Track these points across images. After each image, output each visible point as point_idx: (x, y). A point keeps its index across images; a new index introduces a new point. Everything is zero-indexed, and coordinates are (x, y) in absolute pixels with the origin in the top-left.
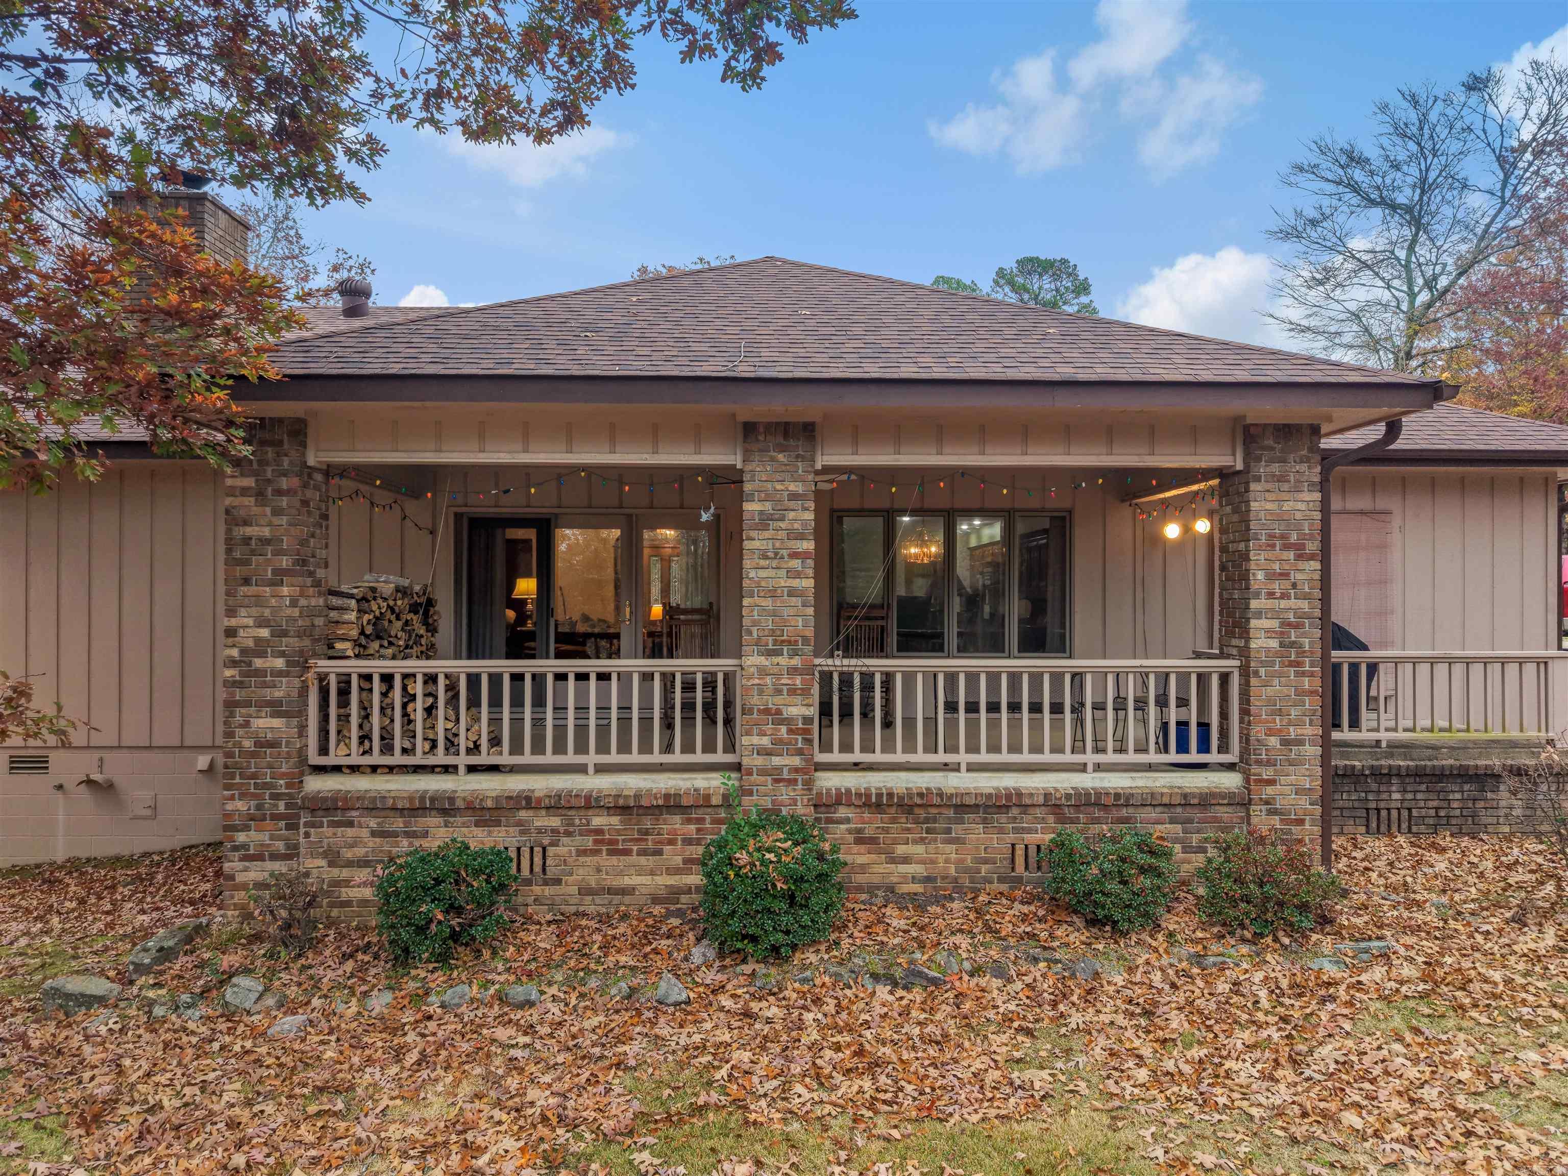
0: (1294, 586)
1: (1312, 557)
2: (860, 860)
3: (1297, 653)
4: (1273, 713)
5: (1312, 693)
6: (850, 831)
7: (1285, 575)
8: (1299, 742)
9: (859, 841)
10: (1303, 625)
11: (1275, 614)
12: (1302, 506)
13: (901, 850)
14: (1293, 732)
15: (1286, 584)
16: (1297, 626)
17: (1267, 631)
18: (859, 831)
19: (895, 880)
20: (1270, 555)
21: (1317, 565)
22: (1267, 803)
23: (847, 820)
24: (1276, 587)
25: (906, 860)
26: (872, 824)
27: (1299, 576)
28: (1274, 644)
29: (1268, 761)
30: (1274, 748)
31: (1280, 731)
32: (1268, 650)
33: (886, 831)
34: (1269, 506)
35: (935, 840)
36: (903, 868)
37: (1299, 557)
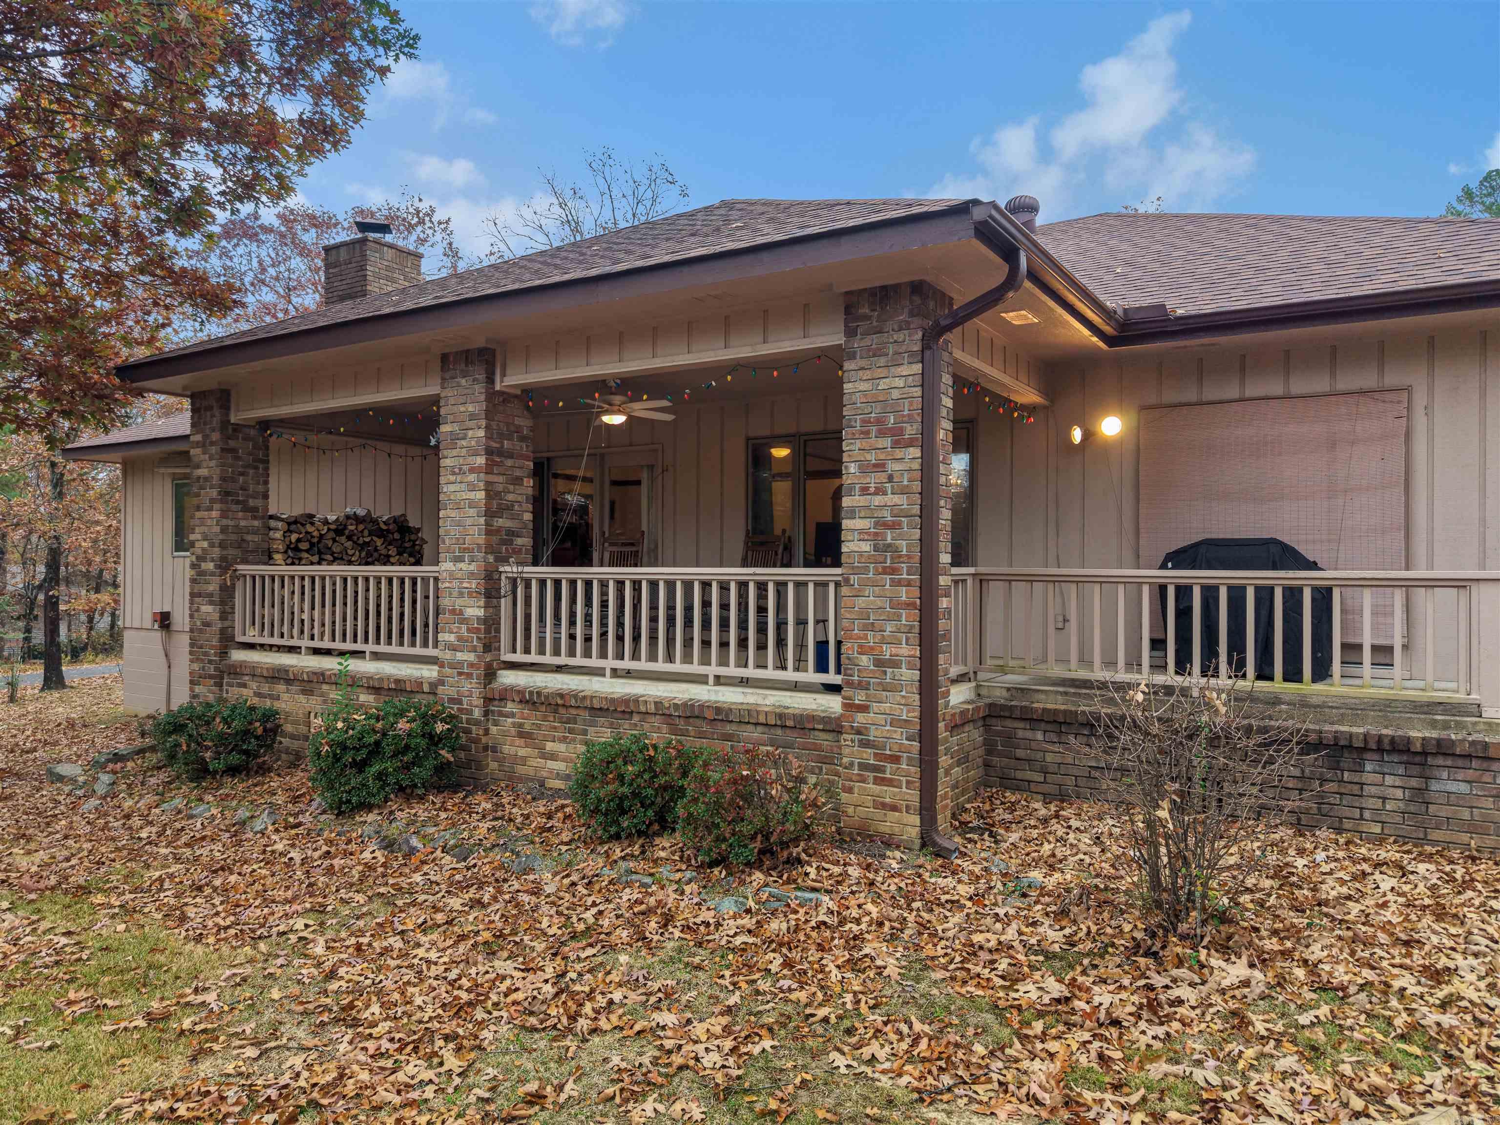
0: (890, 478)
1: (910, 444)
2: (522, 752)
3: (892, 558)
4: (865, 628)
5: (909, 605)
6: (514, 725)
7: (880, 466)
8: (896, 664)
9: (521, 735)
10: (900, 524)
11: (869, 511)
12: (900, 383)
13: (549, 746)
14: (888, 651)
15: (883, 477)
16: (893, 526)
17: (861, 531)
18: (521, 725)
19: (545, 774)
20: (865, 444)
21: (915, 452)
22: (859, 733)
23: (513, 715)
24: (873, 480)
25: (553, 757)
26: (530, 720)
27: (897, 466)
28: (866, 547)
29: (860, 682)
30: (866, 669)
31: (872, 648)
32: (861, 554)
33: (539, 727)
34: (864, 386)
35: (574, 740)
36: (551, 764)
37: (896, 444)
